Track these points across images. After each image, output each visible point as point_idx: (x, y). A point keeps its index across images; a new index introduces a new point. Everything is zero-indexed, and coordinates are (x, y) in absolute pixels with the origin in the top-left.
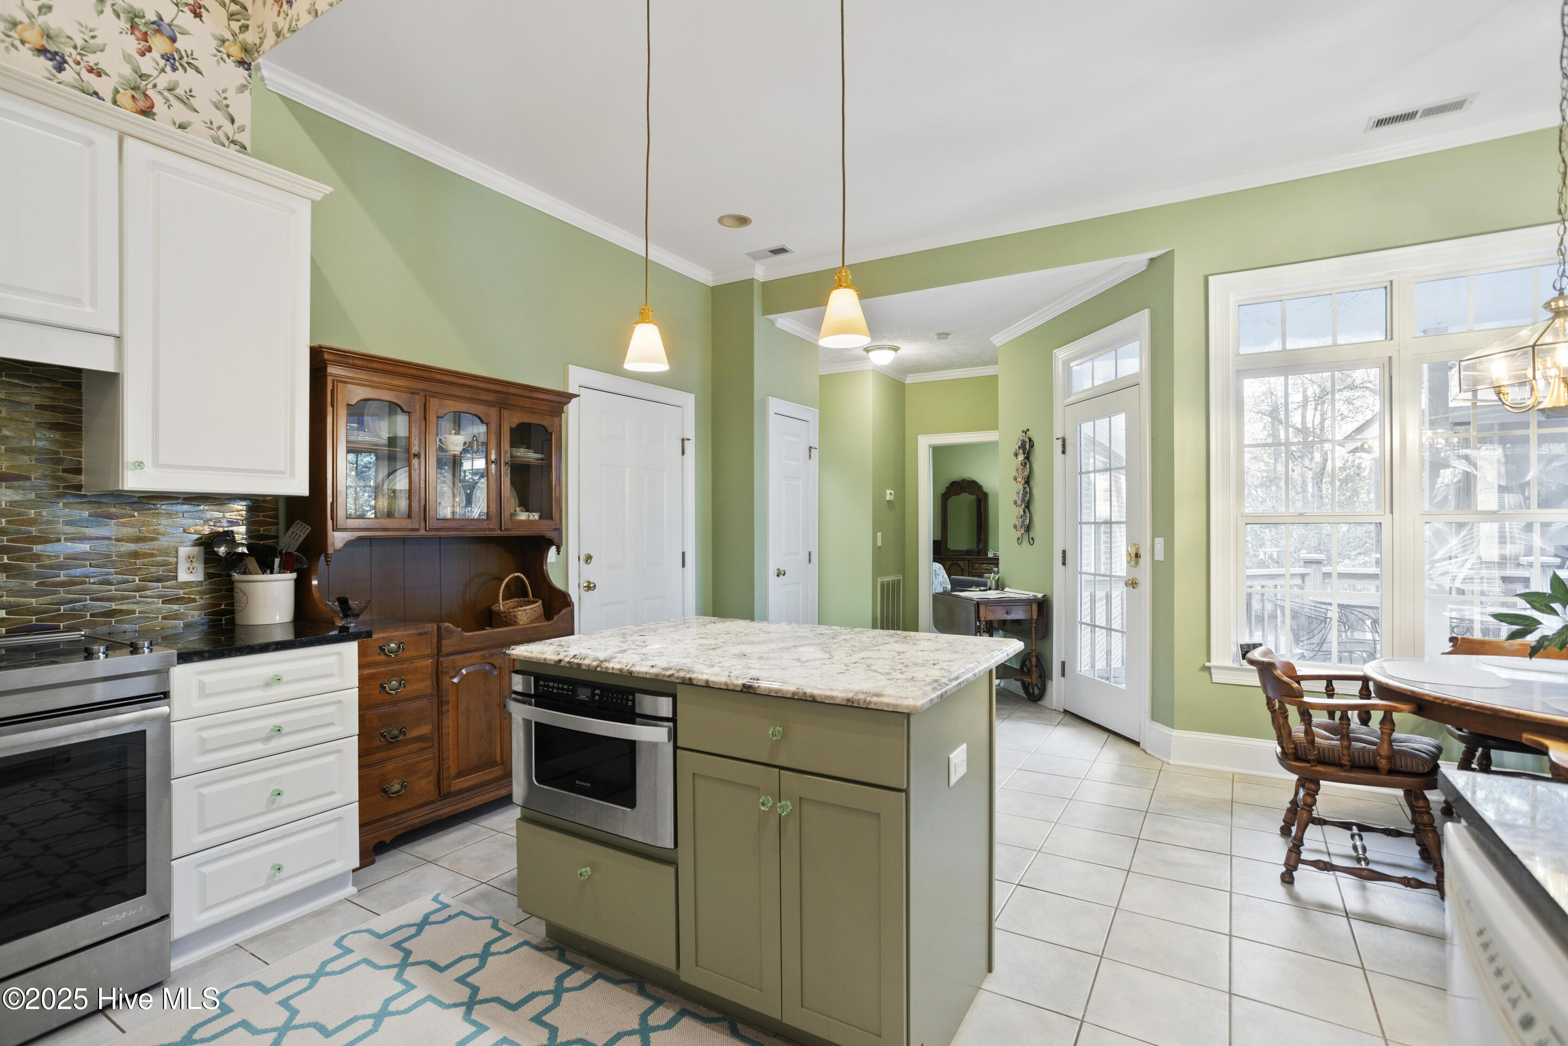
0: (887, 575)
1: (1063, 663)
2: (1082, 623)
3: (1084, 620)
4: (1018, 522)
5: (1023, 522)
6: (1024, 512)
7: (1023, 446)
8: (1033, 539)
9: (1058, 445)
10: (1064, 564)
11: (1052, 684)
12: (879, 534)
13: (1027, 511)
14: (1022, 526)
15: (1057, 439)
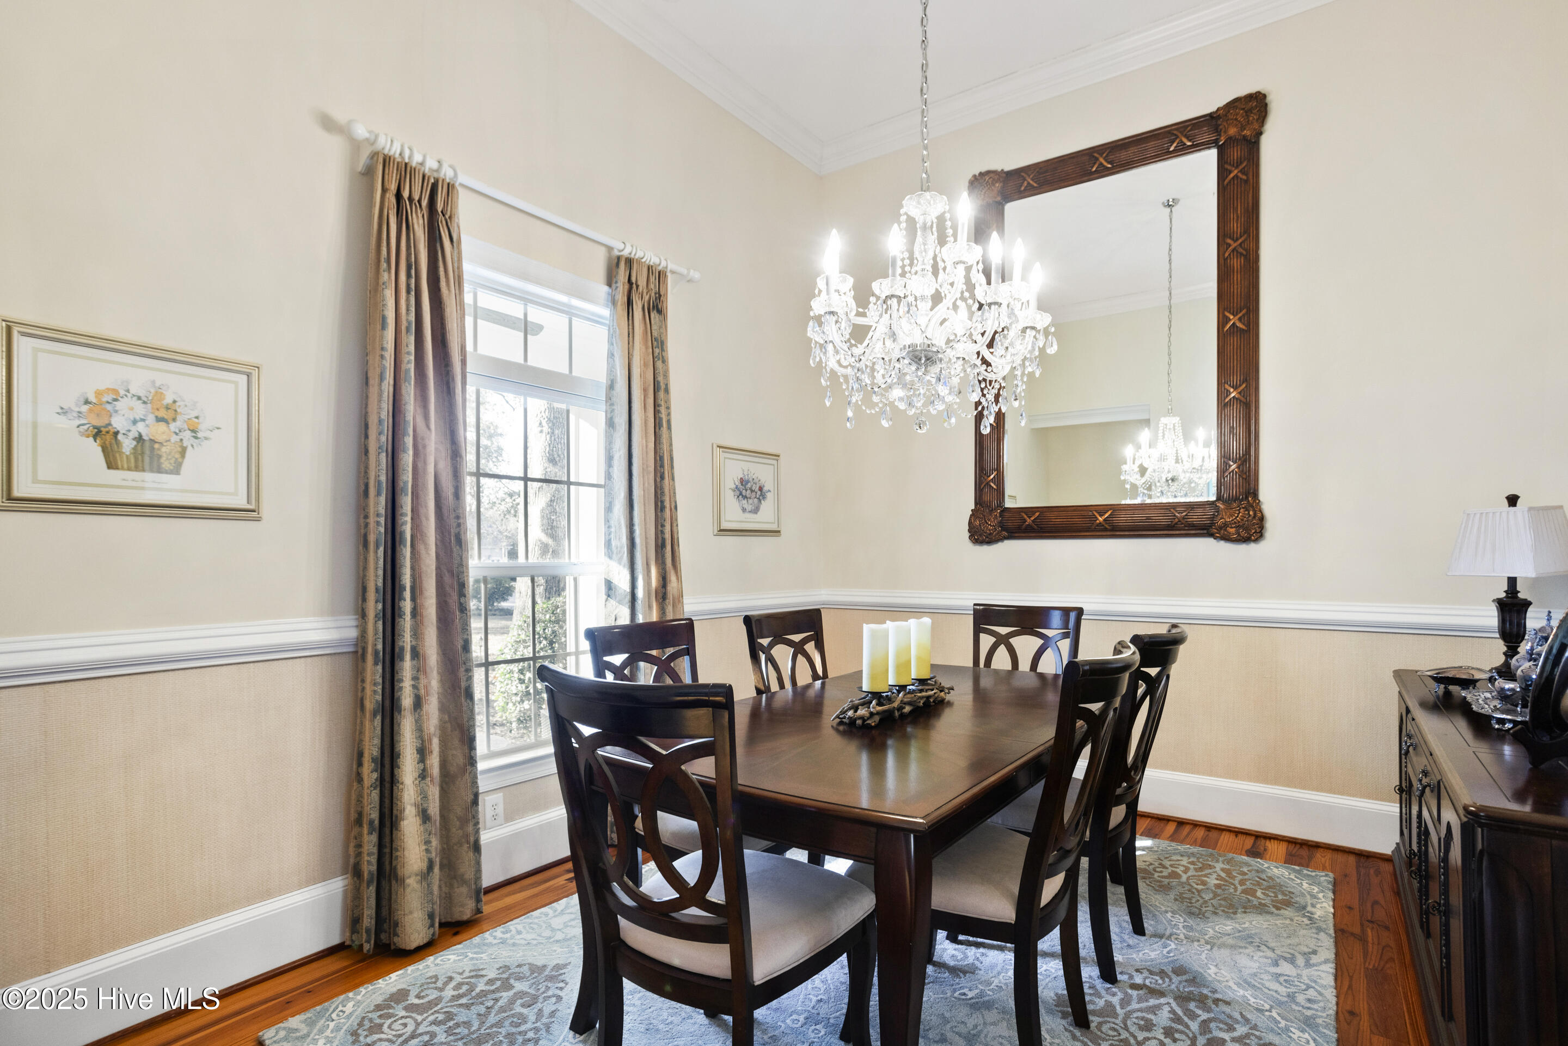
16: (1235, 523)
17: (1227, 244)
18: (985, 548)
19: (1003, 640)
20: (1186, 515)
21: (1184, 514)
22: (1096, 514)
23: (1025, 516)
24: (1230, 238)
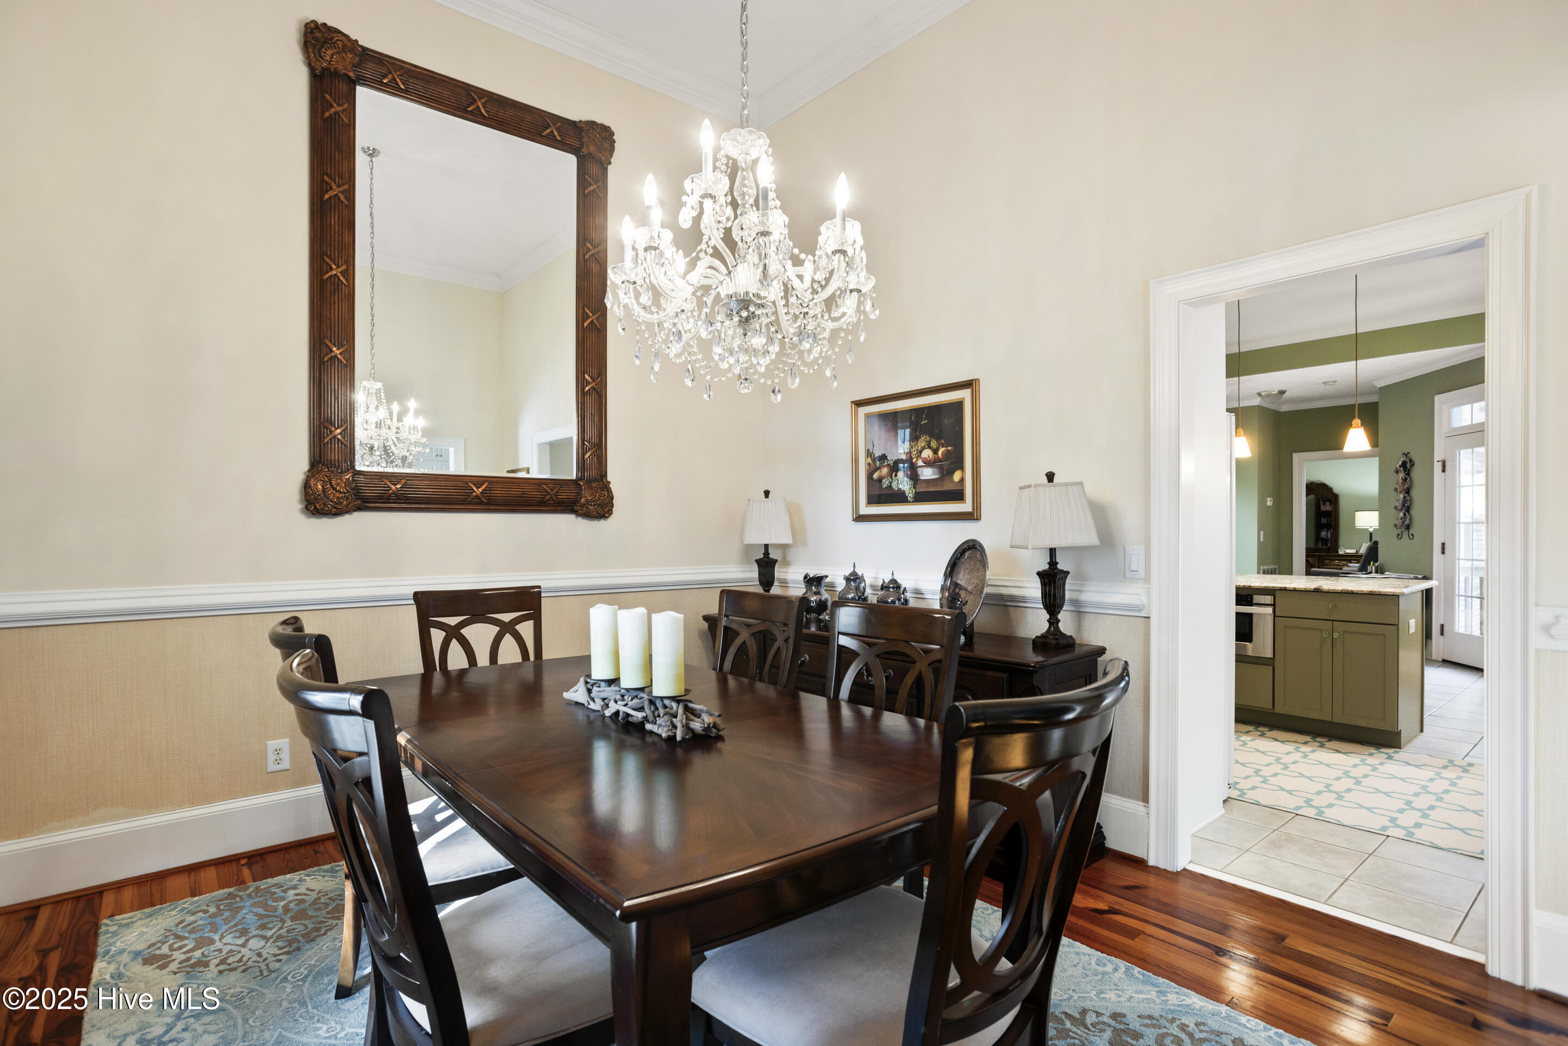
0: (1267, 565)
1: (1442, 626)
2: (1459, 596)
3: (1460, 594)
4: (1398, 522)
5: (1404, 522)
6: (1405, 515)
7: (1404, 464)
8: (1412, 535)
9: (1438, 467)
10: (1443, 552)
11: (1431, 642)
12: (1262, 532)
13: (1407, 514)
14: (1402, 525)
15: (1438, 461)
16: (594, 501)
17: (587, 247)
18: (325, 522)
19: (453, 633)
20: (557, 492)
21: (556, 490)
22: (472, 486)
23: (389, 484)
24: (590, 243)
